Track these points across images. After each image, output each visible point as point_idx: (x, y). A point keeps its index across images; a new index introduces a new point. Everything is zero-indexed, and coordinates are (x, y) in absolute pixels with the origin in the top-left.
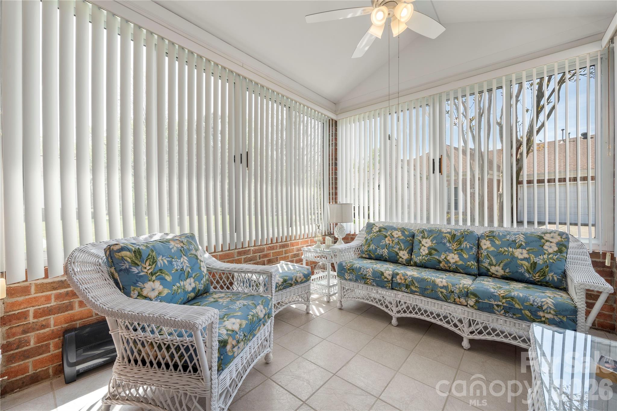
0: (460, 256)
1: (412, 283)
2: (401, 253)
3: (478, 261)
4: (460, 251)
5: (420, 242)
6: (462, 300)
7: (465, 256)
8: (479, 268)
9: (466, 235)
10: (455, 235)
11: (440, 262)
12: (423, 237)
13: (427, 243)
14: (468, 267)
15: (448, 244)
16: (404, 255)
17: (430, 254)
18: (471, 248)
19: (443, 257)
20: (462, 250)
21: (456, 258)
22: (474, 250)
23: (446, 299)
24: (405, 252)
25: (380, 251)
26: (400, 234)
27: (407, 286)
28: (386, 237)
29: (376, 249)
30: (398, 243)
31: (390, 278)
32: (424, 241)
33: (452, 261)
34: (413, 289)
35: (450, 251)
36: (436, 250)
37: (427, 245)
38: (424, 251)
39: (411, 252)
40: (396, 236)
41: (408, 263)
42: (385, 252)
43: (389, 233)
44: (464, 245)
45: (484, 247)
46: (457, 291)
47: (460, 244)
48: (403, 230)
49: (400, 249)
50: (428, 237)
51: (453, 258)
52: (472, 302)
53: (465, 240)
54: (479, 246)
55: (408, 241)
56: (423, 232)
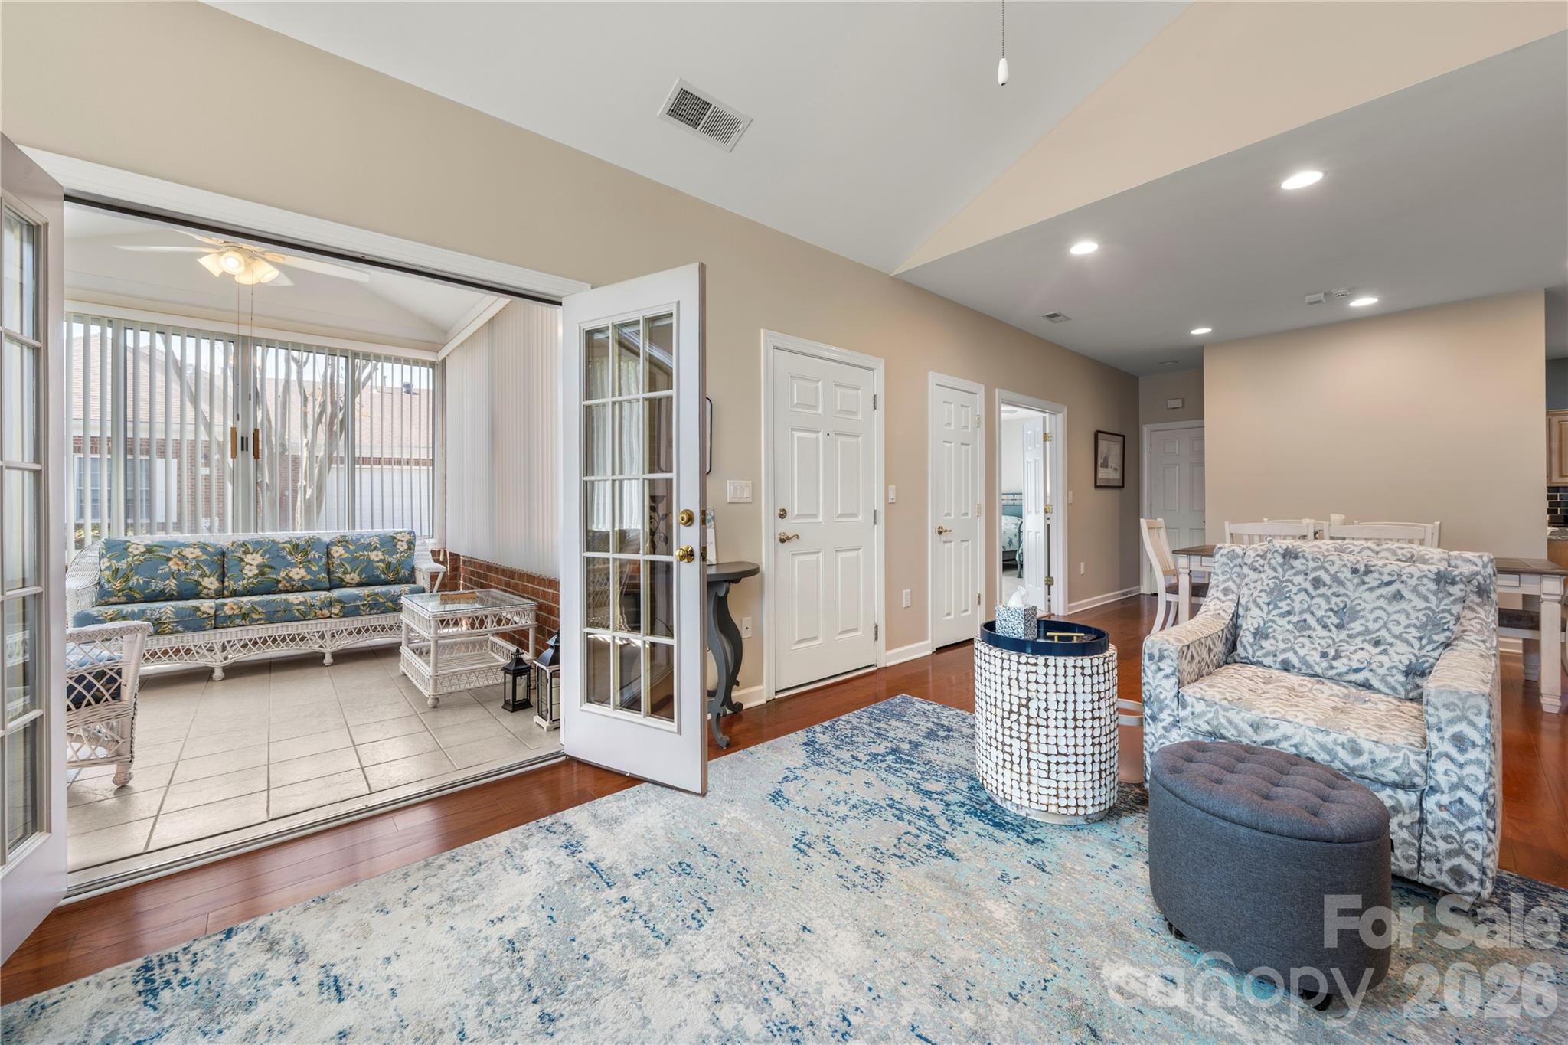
0: (308, 570)
1: (253, 609)
2: (206, 582)
3: (329, 573)
4: (306, 564)
5: (242, 560)
6: (326, 612)
7: (314, 568)
8: (330, 581)
9: (312, 543)
10: (298, 544)
11: (278, 582)
12: (245, 553)
13: (254, 560)
14: (319, 580)
15: (289, 557)
16: (211, 583)
17: (262, 573)
18: (320, 558)
19: (283, 574)
20: (309, 562)
21: (303, 572)
22: (324, 560)
23: (304, 617)
24: (213, 579)
25: (156, 586)
26: (198, 552)
27: (244, 616)
28: (169, 559)
29: (147, 583)
30: (198, 567)
31: (212, 612)
32: (248, 558)
33: (296, 577)
34: (255, 616)
35: (293, 565)
36: (270, 567)
37: (255, 563)
38: (251, 571)
39: (222, 577)
40: (190, 556)
41: (219, 594)
42: (172, 584)
43: (174, 552)
44: (311, 556)
45: (336, 555)
46: (318, 603)
47: (306, 554)
48: (203, 547)
49: (203, 576)
50: (255, 551)
51: (298, 573)
52: (335, 610)
53: (313, 549)
54: (329, 555)
55: (214, 562)
56: (244, 544)
